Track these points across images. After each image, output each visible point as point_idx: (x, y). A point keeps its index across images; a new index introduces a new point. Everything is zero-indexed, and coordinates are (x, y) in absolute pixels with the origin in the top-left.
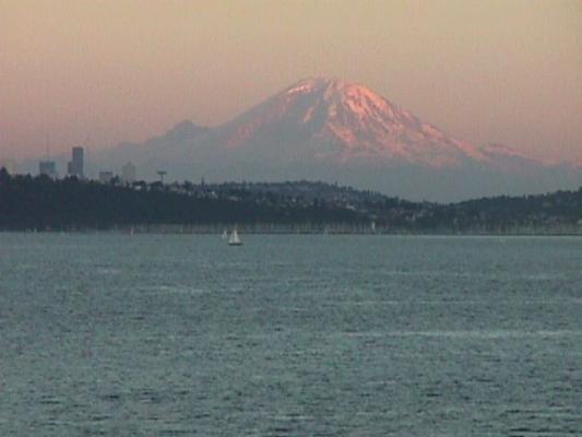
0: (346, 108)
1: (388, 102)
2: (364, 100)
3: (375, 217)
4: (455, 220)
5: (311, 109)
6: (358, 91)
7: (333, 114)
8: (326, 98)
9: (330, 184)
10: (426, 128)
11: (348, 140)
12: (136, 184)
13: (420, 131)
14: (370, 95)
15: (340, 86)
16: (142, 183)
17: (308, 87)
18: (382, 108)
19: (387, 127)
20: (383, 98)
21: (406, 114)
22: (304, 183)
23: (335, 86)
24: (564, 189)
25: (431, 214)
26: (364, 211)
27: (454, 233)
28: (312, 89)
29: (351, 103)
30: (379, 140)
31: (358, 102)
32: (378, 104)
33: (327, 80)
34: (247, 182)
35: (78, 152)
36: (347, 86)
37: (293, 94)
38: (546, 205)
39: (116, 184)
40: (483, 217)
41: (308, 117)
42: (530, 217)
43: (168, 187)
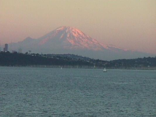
0: (72, 35)
1: (83, 33)
2: (77, 32)
3: (95, 64)
4: (115, 65)
5: (62, 35)
6: (75, 30)
7: (68, 36)
8: (66, 31)
9: (76, 55)
10: (93, 40)
11: (72, 43)
12: (32, 54)
13: (91, 41)
14: (78, 31)
15: (70, 28)
16: (34, 54)
17: (62, 29)
18: (81, 35)
19: (83, 40)
20: (82, 32)
21: (88, 36)
22: (69, 54)
23: (69, 29)
24: (140, 57)
25: (109, 64)
26: (92, 62)
27: (116, 69)
28: (63, 29)
29: (73, 33)
30: (80, 43)
31: (75, 33)
32: (80, 33)
33: (67, 27)
34: (54, 54)
35: (6, 45)
36: (72, 28)
37: (57, 30)
38: (136, 61)
39: (27, 54)
40: (123, 65)
41: (61, 37)
42: (134, 65)
43: (40, 55)
